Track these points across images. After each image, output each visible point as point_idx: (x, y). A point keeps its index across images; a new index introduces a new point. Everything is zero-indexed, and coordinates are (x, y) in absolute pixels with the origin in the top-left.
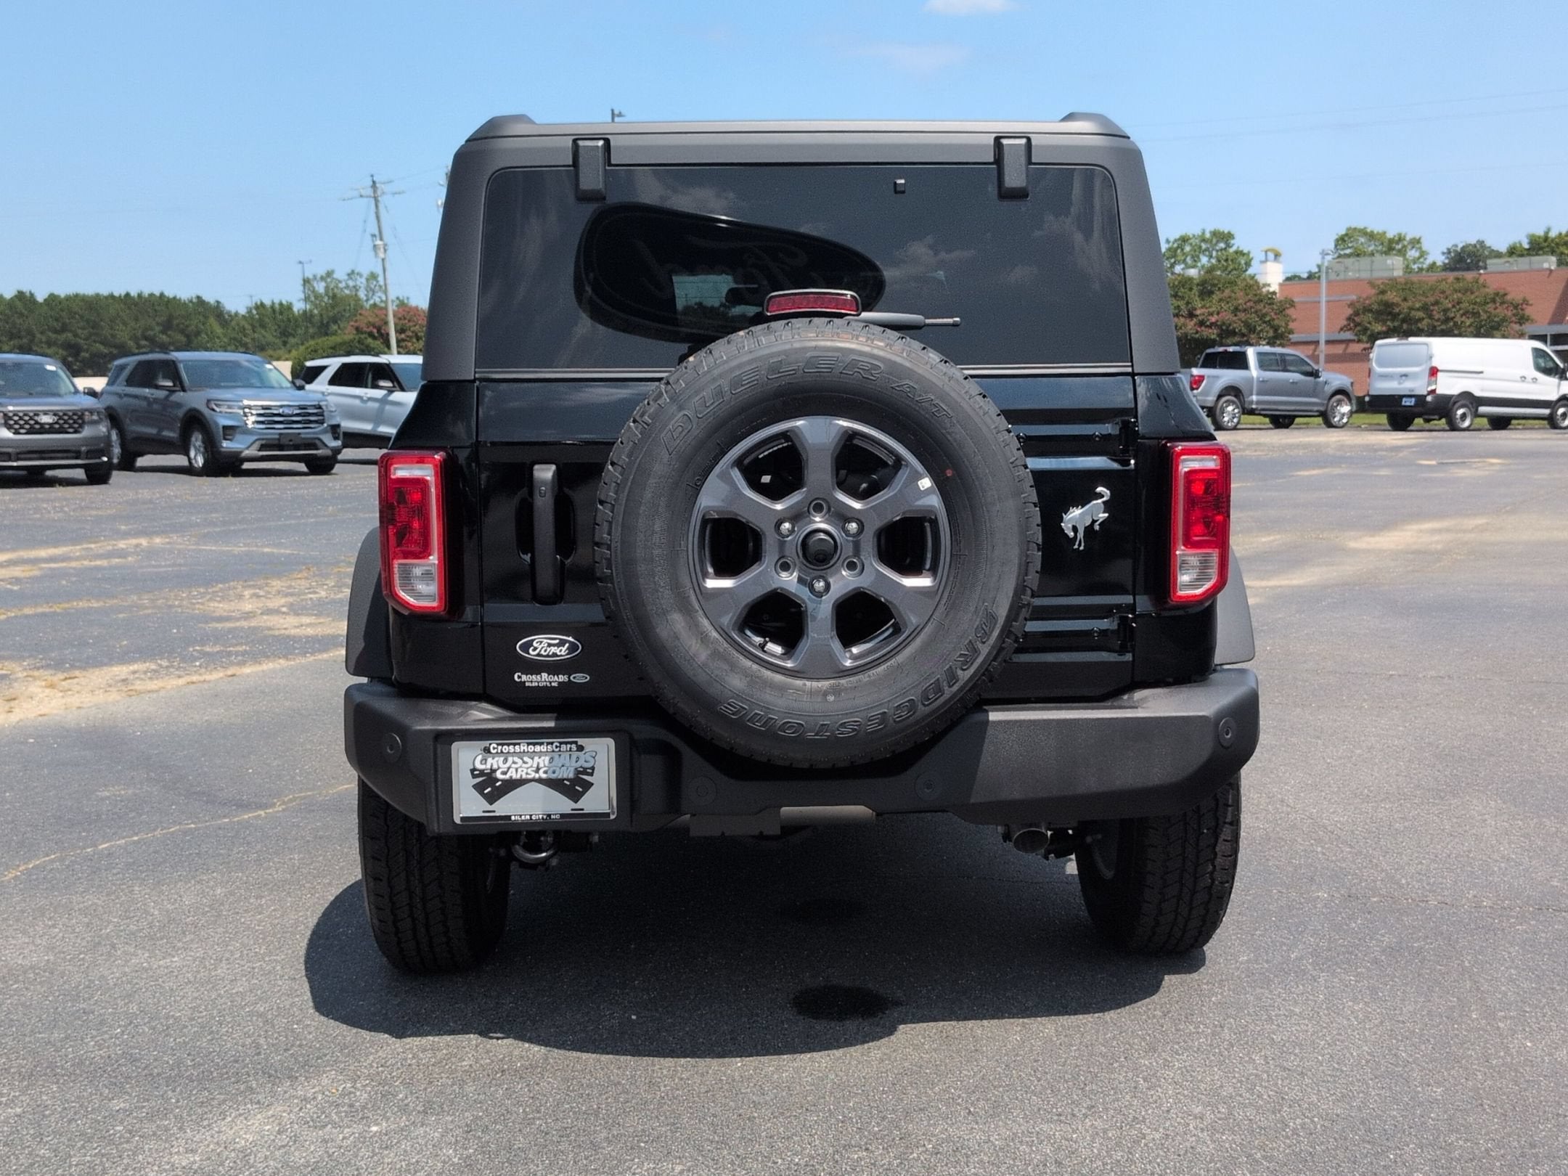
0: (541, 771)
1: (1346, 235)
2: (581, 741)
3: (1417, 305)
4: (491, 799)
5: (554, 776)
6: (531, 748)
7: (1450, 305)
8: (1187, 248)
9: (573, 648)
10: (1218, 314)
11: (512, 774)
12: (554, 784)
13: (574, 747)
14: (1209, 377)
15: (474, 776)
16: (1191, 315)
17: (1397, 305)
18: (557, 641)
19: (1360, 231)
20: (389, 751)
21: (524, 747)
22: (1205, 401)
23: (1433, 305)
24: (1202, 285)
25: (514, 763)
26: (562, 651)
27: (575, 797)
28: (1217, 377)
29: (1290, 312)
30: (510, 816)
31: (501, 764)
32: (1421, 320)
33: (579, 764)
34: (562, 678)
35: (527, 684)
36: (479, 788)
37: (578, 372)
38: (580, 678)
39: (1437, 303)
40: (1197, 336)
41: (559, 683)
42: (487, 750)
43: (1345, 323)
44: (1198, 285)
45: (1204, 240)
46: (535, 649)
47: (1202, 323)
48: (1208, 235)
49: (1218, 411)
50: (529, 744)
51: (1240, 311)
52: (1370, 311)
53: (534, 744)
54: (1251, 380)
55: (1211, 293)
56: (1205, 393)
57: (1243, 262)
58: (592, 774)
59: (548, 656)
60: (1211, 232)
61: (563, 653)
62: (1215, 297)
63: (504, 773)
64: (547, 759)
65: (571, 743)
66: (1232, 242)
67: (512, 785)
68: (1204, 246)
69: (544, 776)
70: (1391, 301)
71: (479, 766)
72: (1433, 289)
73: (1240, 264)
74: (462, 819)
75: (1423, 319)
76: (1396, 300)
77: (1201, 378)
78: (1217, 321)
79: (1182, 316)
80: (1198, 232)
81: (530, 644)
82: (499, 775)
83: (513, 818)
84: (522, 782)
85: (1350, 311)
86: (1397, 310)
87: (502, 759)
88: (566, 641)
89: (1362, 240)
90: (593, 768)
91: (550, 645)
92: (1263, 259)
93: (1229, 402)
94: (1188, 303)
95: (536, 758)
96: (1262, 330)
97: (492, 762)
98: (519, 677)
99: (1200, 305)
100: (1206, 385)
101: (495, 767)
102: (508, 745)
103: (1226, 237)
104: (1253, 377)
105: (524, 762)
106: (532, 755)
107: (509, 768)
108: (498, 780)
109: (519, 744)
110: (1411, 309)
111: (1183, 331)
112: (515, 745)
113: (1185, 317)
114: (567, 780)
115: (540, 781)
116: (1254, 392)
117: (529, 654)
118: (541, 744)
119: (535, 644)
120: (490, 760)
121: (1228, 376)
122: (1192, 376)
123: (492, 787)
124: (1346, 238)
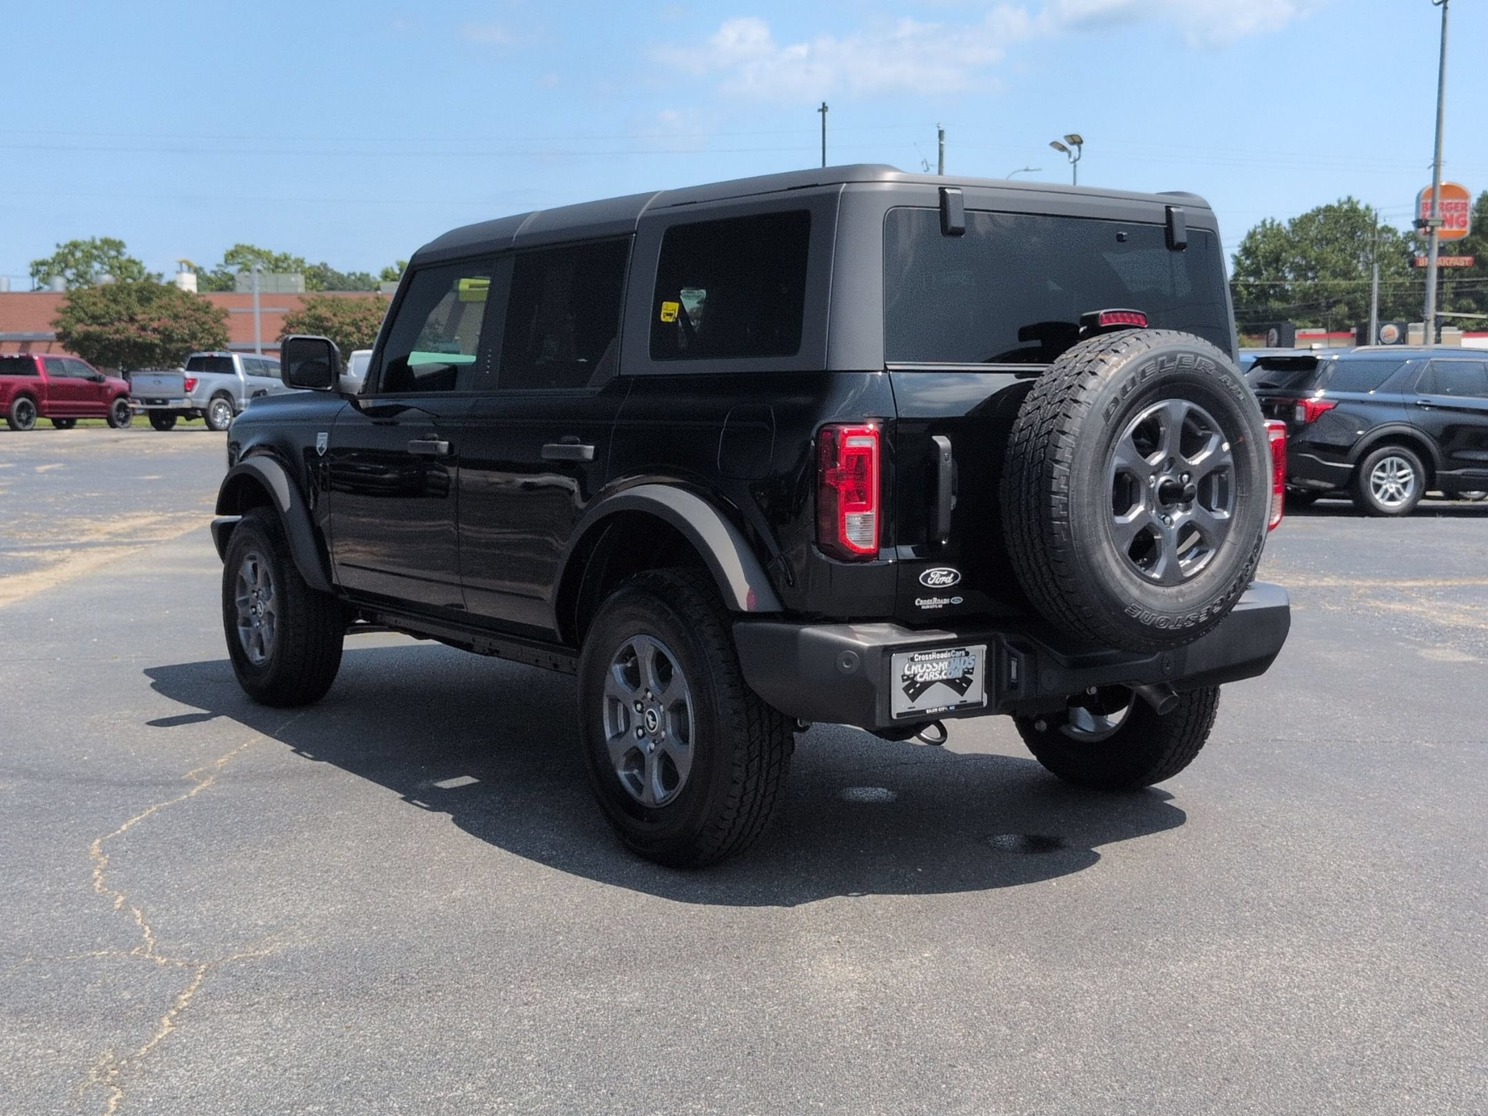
0: (943, 674)
1: (236, 251)
2: (968, 648)
3: (348, 321)
4: (913, 697)
5: (950, 677)
6: (938, 656)
7: (376, 322)
8: (79, 254)
9: (955, 577)
10: (159, 320)
11: (927, 678)
12: (950, 682)
13: (963, 653)
14: (201, 380)
15: (904, 681)
16: (132, 319)
17: (327, 319)
18: (945, 573)
19: (248, 248)
20: (846, 666)
21: (934, 656)
22: (199, 403)
23: (361, 321)
24: (140, 292)
25: (928, 668)
26: (949, 580)
27: (962, 691)
28: (208, 381)
29: (225, 321)
30: (925, 710)
31: (920, 671)
32: (351, 334)
33: (965, 667)
34: (946, 601)
35: (923, 607)
36: (906, 689)
37: (959, 365)
38: (957, 600)
39: (365, 319)
40: (141, 340)
41: (944, 605)
42: (912, 659)
43: (280, 334)
44: (136, 291)
45: (95, 248)
46: (932, 579)
47: (143, 328)
48: (98, 243)
49: (212, 411)
50: (937, 653)
51: (181, 318)
52: (304, 324)
53: (940, 652)
54: (238, 384)
55: (149, 300)
56: (199, 395)
57: (136, 271)
58: (972, 673)
59: (939, 584)
60: (101, 240)
61: (949, 581)
62: (154, 305)
63: (921, 677)
64: (946, 663)
65: (961, 650)
66: (124, 250)
67: (926, 685)
68: (95, 252)
69: (945, 677)
70: (323, 316)
71: (907, 673)
72: (359, 306)
73: (133, 272)
74: (898, 715)
75: (354, 333)
76: (329, 315)
77: (194, 381)
78: (159, 327)
79: (123, 320)
80: (88, 239)
81: (928, 575)
82: (918, 679)
83: (928, 712)
84: (930, 683)
85: (284, 324)
86: (330, 324)
87: (920, 666)
88: (952, 572)
89: (250, 257)
90: (973, 669)
91: (942, 576)
92: (179, 269)
93: (220, 405)
94: (128, 308)
95: (940, 663)
96: (202, 338)
97: (916, 668)
98: (919, 602)
99: (141, 311)
100: (199, 388)
101: (916, 672)
102: (925, 654)
103: (118, 246)
104: (240, 381)
105: (934, 667)
106: (937, 661)
107: (924, 673)
108: (917, 682)
109: (931, 653)
110: (342, 324)
111: (126, 335)
112: (928, 654)
113: (126, 322)
114: (958, 679)
115: (942, 681)
116: (243, 394)
117: (927, 582)
118: (944, 652)
119: (932, 576)
120: (913, 667)
121: (217, 380)
122: (185, 379)
123: (916, 688)
124: (235, 254)
